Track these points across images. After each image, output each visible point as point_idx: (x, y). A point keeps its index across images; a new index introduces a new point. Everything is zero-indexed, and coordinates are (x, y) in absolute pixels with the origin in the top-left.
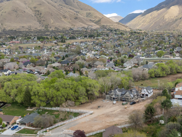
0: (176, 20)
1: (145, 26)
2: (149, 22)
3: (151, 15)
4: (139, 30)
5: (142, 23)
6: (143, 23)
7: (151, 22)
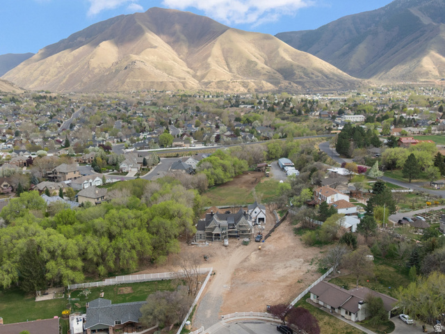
0: (117, 71)
1: (47, 82)
2: (56, 75)
3: (58, 59)
4: (43, 91)
5: (41, 77)
6: (42, 75)
7: (62, 74)
